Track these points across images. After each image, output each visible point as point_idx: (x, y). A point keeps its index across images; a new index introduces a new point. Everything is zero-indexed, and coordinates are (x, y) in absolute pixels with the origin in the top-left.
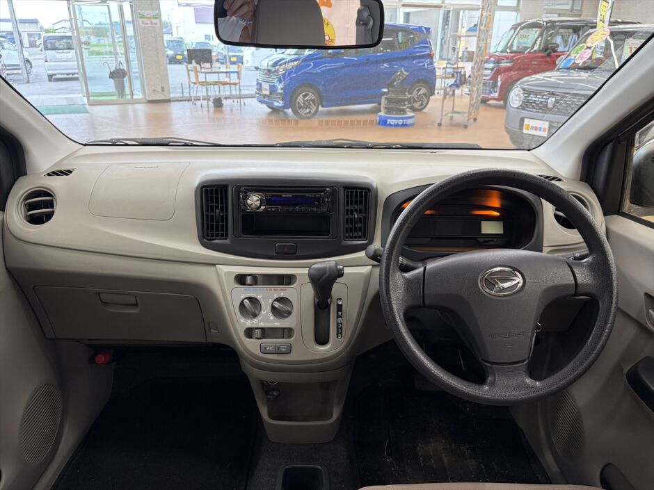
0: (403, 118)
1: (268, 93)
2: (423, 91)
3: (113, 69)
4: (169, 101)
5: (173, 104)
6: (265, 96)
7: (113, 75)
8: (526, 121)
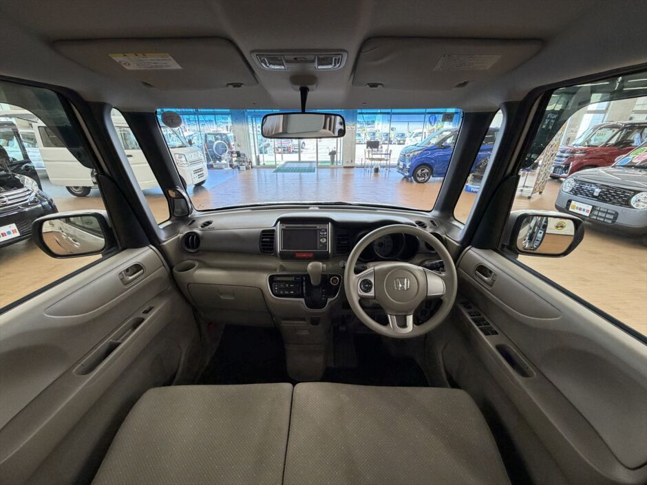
1: (402, 167)
3: (331, 151)
5: (355, 169)
6: (400, 169)
7: (330, 154)
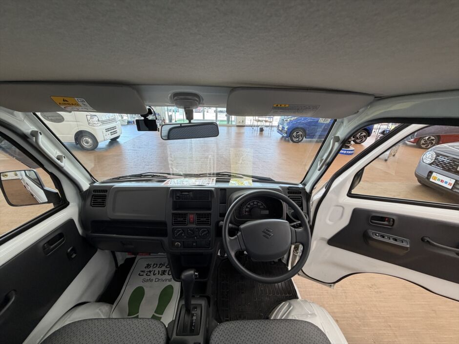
0: (347, 150)
1: (281, 129)
2: (364, 134)
4: (244, 126)
5: (245, 127)
8: (434, 174)
